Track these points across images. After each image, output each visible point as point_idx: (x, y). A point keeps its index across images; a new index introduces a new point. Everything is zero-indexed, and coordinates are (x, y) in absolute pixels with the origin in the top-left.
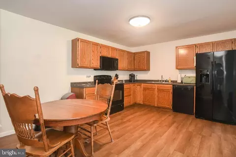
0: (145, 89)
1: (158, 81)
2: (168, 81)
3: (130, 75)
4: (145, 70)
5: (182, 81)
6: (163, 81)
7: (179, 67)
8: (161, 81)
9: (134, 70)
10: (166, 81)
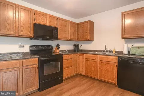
0: (87, 60)
1: (101, 51)
2: (112, 52)
3: (74, 45)
4: (88, 40)
5: (129, 52)
6: (107, 51)
7: (125, 36)
8: (104, 51)
9: (78, 41)
10: (110, 52)
